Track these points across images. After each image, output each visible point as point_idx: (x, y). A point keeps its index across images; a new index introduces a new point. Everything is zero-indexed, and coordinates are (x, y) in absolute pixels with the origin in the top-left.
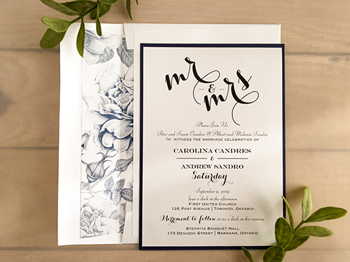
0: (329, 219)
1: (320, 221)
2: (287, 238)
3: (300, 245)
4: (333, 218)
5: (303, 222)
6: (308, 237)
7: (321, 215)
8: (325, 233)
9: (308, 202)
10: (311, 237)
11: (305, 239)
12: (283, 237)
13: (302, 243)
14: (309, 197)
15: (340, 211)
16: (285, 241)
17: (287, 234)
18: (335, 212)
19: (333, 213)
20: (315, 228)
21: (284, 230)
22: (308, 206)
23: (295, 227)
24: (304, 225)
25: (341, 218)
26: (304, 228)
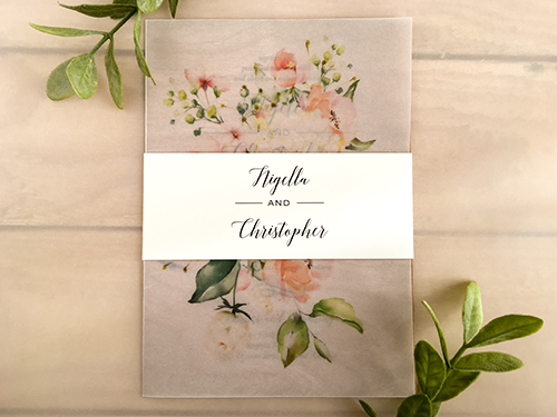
0: (512, 338)
1: (496, 342)
2: (436, 378)
3: (462, 388)
4: (519, 336)
5: (465, 346)
6: (478, 373)
7: (497, 332)
8: (508, 364)
9: (474, 309)
10: (483, 373)
11: (473, 377)
12: (430, 377)
13: (467, 384)
14: (476, 300)
15: (531, 322)
16: (434, 383)
17: (435, 371)
18: (520, 324)
19: (518, 326)
20: (490, 355)
21: (430, 363)
22: (474, 317)
23: (450, 358)
24: (469, 351)
25: (533, 335)
26: (469, 357)
